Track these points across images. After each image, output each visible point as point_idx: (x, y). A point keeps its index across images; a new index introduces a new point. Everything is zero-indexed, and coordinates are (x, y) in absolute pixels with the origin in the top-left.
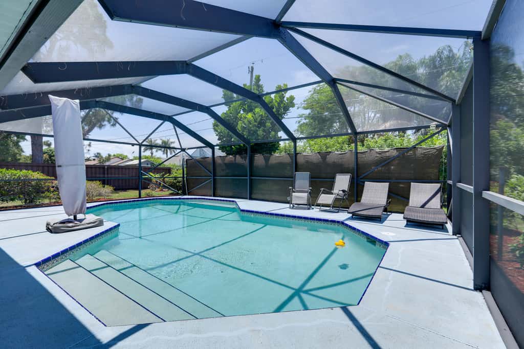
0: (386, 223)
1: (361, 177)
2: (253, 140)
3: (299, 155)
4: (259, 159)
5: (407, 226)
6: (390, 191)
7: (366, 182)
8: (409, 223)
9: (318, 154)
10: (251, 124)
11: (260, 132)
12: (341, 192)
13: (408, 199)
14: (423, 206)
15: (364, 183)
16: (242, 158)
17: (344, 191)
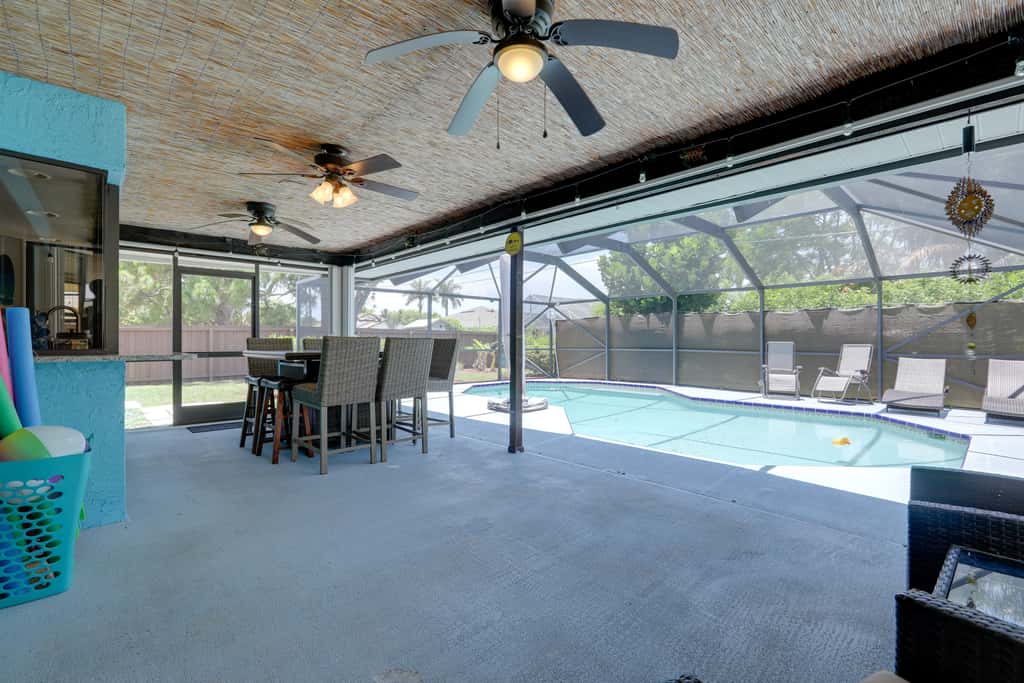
0: (947, 418)
1: (889, 350)
2: (680, 289)
3: (768, 315)
4: (692, 321)
5: (987, 422)
6: (948, 375)
7: (901, 359)
8: (990, 420)
9: (805, 312)
10: (675, 263)
11: (692, 277)
12: (859, 374)
13: (985, 386)
14: (1013, 396)
15: (897, 360)
16: (661, 319)
17: (863, 372)
